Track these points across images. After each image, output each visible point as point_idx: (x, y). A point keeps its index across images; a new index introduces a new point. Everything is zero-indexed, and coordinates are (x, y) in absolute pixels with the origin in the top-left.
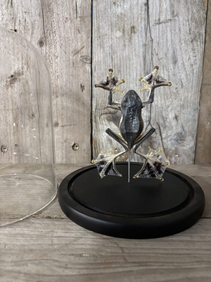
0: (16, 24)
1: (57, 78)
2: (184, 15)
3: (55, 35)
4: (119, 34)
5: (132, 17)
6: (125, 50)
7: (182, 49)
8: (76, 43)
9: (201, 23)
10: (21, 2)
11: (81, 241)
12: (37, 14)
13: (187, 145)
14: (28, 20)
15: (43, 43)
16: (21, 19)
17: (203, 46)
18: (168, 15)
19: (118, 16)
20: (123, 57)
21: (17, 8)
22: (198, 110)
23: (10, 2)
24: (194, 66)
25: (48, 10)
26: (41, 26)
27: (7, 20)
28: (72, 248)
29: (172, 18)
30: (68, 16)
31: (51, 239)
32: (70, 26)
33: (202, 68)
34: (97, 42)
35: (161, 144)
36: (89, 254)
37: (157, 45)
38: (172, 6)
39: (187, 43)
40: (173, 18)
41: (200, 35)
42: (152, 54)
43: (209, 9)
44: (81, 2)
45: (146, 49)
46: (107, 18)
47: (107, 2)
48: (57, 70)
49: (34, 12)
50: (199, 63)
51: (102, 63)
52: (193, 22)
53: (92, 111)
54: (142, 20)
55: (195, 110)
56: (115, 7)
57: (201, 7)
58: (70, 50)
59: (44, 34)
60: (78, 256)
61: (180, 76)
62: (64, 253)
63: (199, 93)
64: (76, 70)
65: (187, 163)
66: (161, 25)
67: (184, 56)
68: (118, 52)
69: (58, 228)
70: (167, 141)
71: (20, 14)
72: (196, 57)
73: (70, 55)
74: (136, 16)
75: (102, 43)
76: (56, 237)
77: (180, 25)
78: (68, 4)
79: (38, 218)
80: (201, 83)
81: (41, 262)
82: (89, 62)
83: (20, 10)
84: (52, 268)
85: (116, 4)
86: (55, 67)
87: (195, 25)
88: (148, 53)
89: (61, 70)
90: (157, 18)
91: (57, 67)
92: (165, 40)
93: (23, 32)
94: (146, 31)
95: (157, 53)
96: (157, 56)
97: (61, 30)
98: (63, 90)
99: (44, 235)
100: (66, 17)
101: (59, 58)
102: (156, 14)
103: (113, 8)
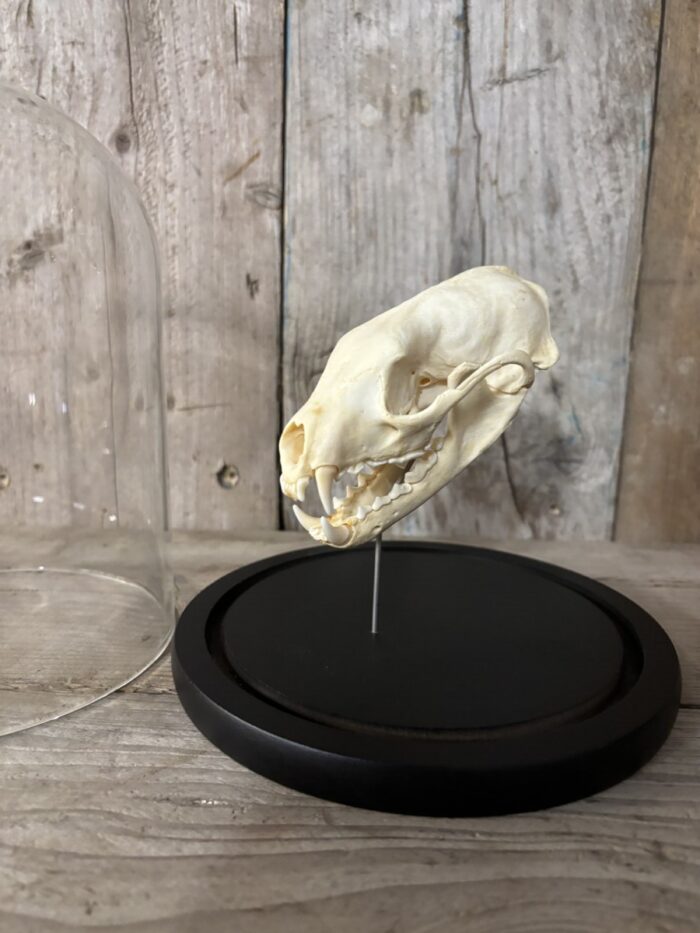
0: (44, 80)
1: (170, 253)
2: (585, 53)
3: (168, 117)
4: (371, 114)
5: (415, 61)
6: (391, 165)
7: (577, 166)
8: (234, 141)
9: (640, 84)
10: (61, 11)
11: (200, 762)
12: (111, 50)
13: (590, 477)
14: (79, 65)
15: (129, 142)
16: (60, 66)
17: (644, 156)
18: (534, 55)
19: (368, 56)
20: (384, 187)
21: (47, 30)
22: (628, 366)
23: (26, 10)
24: (614, 223)
25: (145, 35)
26: (123, 88)
27: (14, 67)
28: (170, 782)
29: (544, 66)
30: (209, 56)
31: (110, 753)
32: (214, 88)
33: (641, 228)
34: (302, 139)
35: (504, 472)
36: (219, 800)
37: (495, 153)
38: (544, 24)
39: (591, 148)
40: (548, 66)
41: (634, 120)
42: (478, 180)
43: (667, 37)
44: (252, 12)
45: (461, 165)
46: (333, 63)
47: (333, 9)
48: (173, 227)
49: (101, 41)
50: (631, 211)
51: (316, 209)
52: (613, 78)
53: (281, 361)
54: (448, 71)
55: (616, 364)
56: (360, 27)
57: (640, 28)
58: (212, 163)
59: (132, 112)
60: (182, 805)
61: (570, 253)
62: (143, 795)
63: (631, 310)
64: (231, 229)
65: (589, 537)
66: (507, 88)
67: (582, 188)
68: (369, 173)
69: (137, 723)
70: (525, 465)
71: (57, 49)
72: (620, 191)
73: (214, 181)
74: (427, 57)
75: (316, 145)
76: (125, 747)
77: (570, 87)
78: (208, 18)
79: (82, 693)
80: (636, 278)
81: (67, 818)
82: (274, 202)
83: (57, 34)
84: (99, 835)
85: (365, 18)
86: (167, 217)
87: (618, 87)
88: (465, 176)
89: (186, 227)
90: (496, 65)
91: (172, 219)
92: (519, 136)
93: (64, 104)
94: (461, 107)
95: (494, 178)
96: (494, 187)
97: (186, 101)
98: (190, 292)
99: (88, 742)
100: (202, 57)
101: (177, 191)
102: (492, 50)
103: (352, 32)
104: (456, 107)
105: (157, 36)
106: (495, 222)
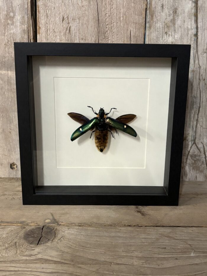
10: (79, 30)
11: (161, 241)
12: (93, 41)
21: (75, 35)
23: (69, 29)
25: (104, 37)
28: (157, 245)
31: (140, 239)
35: (205, 161)
36: (170, 248)
37: (204, 72)
42: (199, 79)
44: (135, 31)
45: (194, 75)
47: (159, 31)
49: (91, 39)
54: (192, 49)
56: (166, 36)
60: (163, 249)
62: (154, 247)
69: (141, 233)
71: (77, 41)
78: (122, 33)
79: (122, 226)
81: (142, 251)
83: (77, 36)
85: (168, 34)
88: (196, 78)
90: (205, 47)
94: (195, 58)
95: (204, 79)
96: (204, 81)
99: (133, 237)
102: (204, 44)
103: (164, 37)
104: (193, 59)
105: (107, 37)
106: (204, 91)
